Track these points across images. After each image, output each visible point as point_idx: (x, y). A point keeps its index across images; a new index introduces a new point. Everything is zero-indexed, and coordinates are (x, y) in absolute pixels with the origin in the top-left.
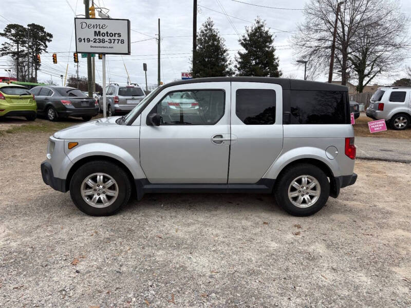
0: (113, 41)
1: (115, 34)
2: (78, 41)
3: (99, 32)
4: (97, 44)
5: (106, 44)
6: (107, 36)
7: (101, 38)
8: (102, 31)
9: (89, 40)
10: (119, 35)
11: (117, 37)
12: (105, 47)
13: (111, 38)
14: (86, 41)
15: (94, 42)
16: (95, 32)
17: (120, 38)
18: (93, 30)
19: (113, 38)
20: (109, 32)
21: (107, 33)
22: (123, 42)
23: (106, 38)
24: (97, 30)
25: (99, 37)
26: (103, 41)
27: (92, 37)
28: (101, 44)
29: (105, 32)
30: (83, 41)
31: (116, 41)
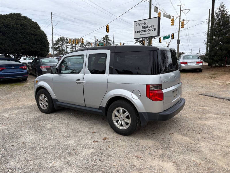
0: (150, 30)
1: (151, 26)
2: (135, 33)
3: (144, 26)
4: (143, 33)
5: (147, 32)
6: (148, 28)
7: (145, 29)
8: (146, 26)
9: (139, 32)
10: (153, 26)
11: (152, 28)
12: (146, 34)
13: (150, 29)
14: (138, 32)
15: (142, 32)
16: (142, 27)
17: (154, 28)
18: (141, 26)
19: (151, 28)
20: (149, 26)
21: (148, 26)
22: (155, 30)
23: (147, 29)
24: (143, 26)
25: (144, 29)
26: (146, 31)
27: (141, 30)
28: (145, 33)
29: (147, 26)
30: (137, 32)
31: (152, 30)
